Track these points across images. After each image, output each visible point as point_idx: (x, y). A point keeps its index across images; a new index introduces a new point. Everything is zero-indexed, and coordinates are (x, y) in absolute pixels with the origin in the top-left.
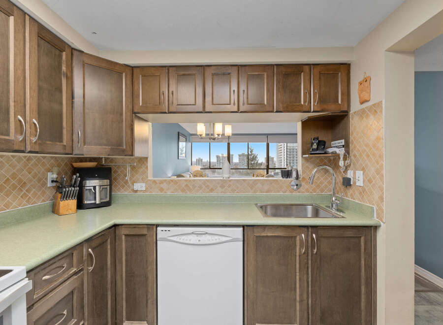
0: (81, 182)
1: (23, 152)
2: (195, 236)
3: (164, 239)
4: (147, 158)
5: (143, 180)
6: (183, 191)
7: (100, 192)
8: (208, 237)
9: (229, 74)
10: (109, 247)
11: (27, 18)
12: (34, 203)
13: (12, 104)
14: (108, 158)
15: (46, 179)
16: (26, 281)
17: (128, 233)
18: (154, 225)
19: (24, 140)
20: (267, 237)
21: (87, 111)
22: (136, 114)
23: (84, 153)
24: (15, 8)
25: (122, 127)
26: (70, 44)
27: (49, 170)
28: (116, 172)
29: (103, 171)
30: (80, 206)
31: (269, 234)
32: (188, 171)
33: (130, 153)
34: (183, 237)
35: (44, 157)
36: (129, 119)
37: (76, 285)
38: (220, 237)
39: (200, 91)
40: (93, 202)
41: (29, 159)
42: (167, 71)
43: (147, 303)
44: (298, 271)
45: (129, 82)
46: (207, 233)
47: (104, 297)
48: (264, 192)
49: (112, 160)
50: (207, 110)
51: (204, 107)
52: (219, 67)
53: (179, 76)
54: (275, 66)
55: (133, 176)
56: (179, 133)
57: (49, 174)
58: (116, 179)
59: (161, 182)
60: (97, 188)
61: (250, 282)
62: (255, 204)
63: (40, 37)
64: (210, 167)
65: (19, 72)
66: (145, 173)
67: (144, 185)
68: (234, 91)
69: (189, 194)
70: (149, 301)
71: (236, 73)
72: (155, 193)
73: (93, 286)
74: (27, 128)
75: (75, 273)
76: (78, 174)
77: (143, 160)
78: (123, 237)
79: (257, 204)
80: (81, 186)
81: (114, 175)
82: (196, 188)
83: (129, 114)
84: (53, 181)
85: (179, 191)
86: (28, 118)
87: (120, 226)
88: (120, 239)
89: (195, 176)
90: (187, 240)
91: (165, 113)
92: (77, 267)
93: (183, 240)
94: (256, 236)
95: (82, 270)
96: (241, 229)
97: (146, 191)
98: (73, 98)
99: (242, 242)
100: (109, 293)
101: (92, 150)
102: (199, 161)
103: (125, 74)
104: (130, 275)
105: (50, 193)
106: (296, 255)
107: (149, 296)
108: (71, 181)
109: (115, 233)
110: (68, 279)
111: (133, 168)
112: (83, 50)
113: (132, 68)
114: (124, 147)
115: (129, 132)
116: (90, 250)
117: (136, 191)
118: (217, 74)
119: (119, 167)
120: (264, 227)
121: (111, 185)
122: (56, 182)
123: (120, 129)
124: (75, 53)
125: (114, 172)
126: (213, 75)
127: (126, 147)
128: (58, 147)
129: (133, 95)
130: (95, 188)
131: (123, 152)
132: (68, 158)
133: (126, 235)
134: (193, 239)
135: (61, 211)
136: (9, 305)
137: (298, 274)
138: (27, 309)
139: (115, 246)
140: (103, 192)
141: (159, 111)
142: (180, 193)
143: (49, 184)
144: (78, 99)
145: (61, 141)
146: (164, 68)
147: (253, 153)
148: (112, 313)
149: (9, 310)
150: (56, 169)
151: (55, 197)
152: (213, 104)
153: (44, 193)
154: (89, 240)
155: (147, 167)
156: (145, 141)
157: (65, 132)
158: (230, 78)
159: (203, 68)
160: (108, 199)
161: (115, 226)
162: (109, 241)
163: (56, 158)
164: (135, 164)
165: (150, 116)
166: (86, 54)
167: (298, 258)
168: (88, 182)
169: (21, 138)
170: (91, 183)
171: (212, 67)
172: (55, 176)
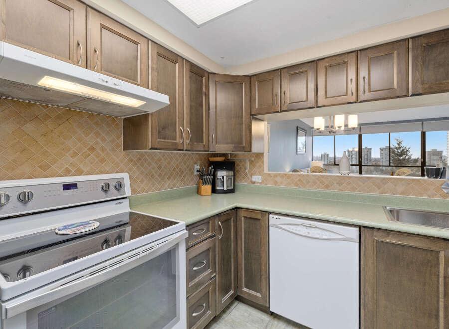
0: (214, 172)
1: (182, 150)
2: (305, 228)
3: (276, 226)
4: (263, 154)
5: (260, 173)
6: (297, 185)
7: (227, 181)
8: (318, 231)
9: (346, 62)
10: (232, 224)
11: (184, 61)
12: (187, 185)
13: (177, 120)
14: (233, 154)
15: (194, 169)
16: (185, 231)
17: (246, 216)
18: (267, 212)
19: (183, 142)
20: (392, 244)
21: (218, 118)
22: (254, 116)
23: (217, 150)
24: (179, 57)
25: (242, 128)
26: (207, 70)
27: (196, 163)
28: (238, 165)
29: (229, 164)
30: (214, 191)
31: (395, 241)
32: (309, 167)
33: (249, 150)
34: (292, 227)
35: (192, 154)
36: (248, 120)
37: (211, 246)
38: (331, 234)
39: (312, 86)
40: (222, 188)
41: (185, 155)
42: (279, 73)
43: (261, 277)
44: (441, 295)
45: (248, 90)
46: (316, 227)
47: (229, 261)
48: (396, 194)
49: (236, 156)
50: (319, 104)
51: (316, 101)
52: (334, 58)
53: (290, 75)
54: (410, 40)
55: (251, 169)
56: (297, 127)
57: (195, 165)
58: (238, 171)
59: (275, 176)
60: (225, 177)
61: (368, 289)
62: (383, 207)
63: (191, 71)
64: (335, 163)
65: (181, 99)
66: (261, 166)
67: (260, 177)
68: (351, 80)
69: (302, 189)
70: (263, 277)
71: (354, 60)
72: (270, 185)
73: (222, 250)
74: (184, 135)
75: (211, 237)
76: (212, 166)
77: (260, 155)
78: (243, 219)
79: (386, 207)
80: (214, 175)
81: (237, 168)
82: (310, 184)
83: (248, 117)
84: (197, 171)
85: (293, 185)
86: (185, 128)
87: (240, 209)
88: (241, 220)
89: (313, 172)
90: (296, 230)
91: (278, 112)
92: (212, 232)
93: (293, 229)
94: (377, 241)
95: (214, 236)
96: (357, 229)
97: (261, 183)
98: (209, 109)
99: (357, 244)
100: (232, 260)
101: (222, 148)
102: (325, 156)
103: (245, 84)
104: (248, 251)
105: (196, 179)
106: (438, 275)
107: (263, 273)
108: (208, 171)
109: (237, 214)
110: (207, 239)
111: (251, 162)
112: (215, 72)
113: (250, 77)
114: (244, 145)
115: (248, 132)
116: (220, 223)
117: (254, 183)
118: (330, 66)
119: (241, 161)
120: (388, 232)
121: (234, 176)
122: (199, 171)
123: (241, 130)
124: (211, 75)
125: (237, 165)
126: (326, 68)
127: (246, 144)
128: (200, 147)
129: (251, 100)
130: (223, 177)
131: (243, 149)
132: (205, 154)
133: (245, 217)
134: (303, 231)
135: (203, 192)
136: (177, 242)
137: (442, 300)
138: (186, 250)
139: (237, 224)
140: (229, 182)
141: (273, 111)
142: (293, 187)
143: (196, 173)
144: (212, 110)
145: (202, 142)
146: (277, 71)
147: (401, 145)
148: (234, 277)
149: (177, 245)
150: (199, 162)
151: (198, 183)
152: (326, 97)
153: (192, 180)
154: (219, 215)
155: (263, 162)
156: (261, 138)
157: (204, 135)
158: (347, 67)
159: (315, 63)
160: (232, 187)
161: (237, 208)
162: (232, 219)
163: (199, 154)
164: (253, 159)
165: (266, 116)
166: (218, 74)
167: (441, 280)
168: (219, 172)
169: (181, 141)
170: (221, 174)
171: (326, 60)
172: (199, 167)
